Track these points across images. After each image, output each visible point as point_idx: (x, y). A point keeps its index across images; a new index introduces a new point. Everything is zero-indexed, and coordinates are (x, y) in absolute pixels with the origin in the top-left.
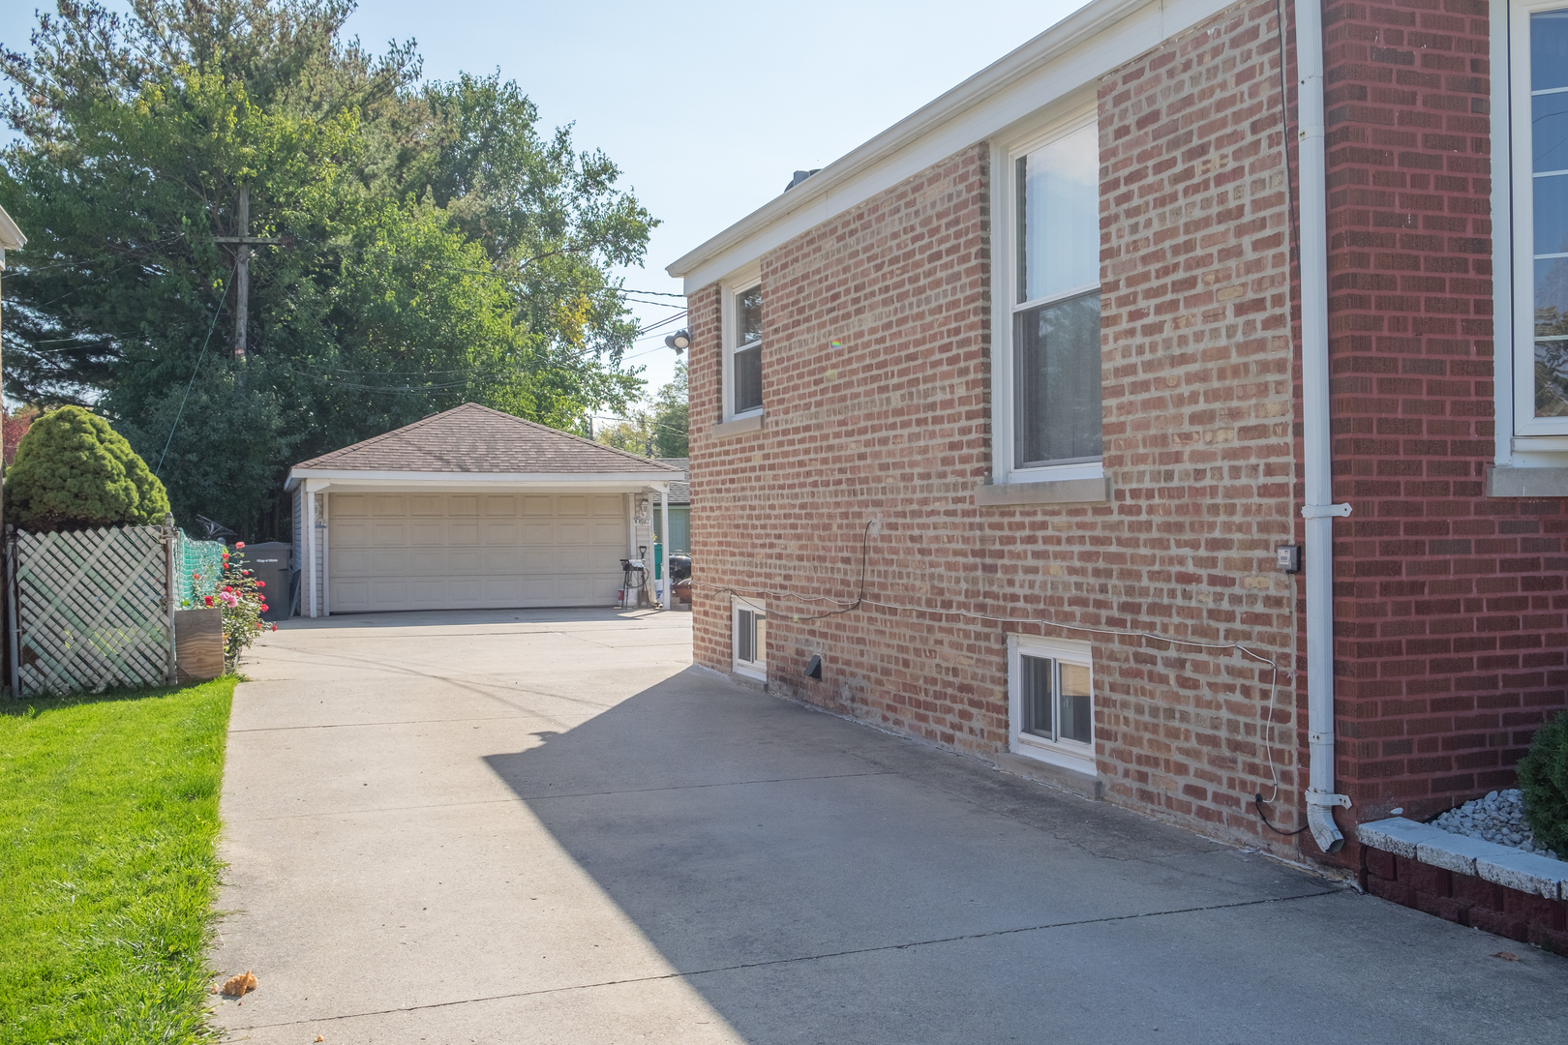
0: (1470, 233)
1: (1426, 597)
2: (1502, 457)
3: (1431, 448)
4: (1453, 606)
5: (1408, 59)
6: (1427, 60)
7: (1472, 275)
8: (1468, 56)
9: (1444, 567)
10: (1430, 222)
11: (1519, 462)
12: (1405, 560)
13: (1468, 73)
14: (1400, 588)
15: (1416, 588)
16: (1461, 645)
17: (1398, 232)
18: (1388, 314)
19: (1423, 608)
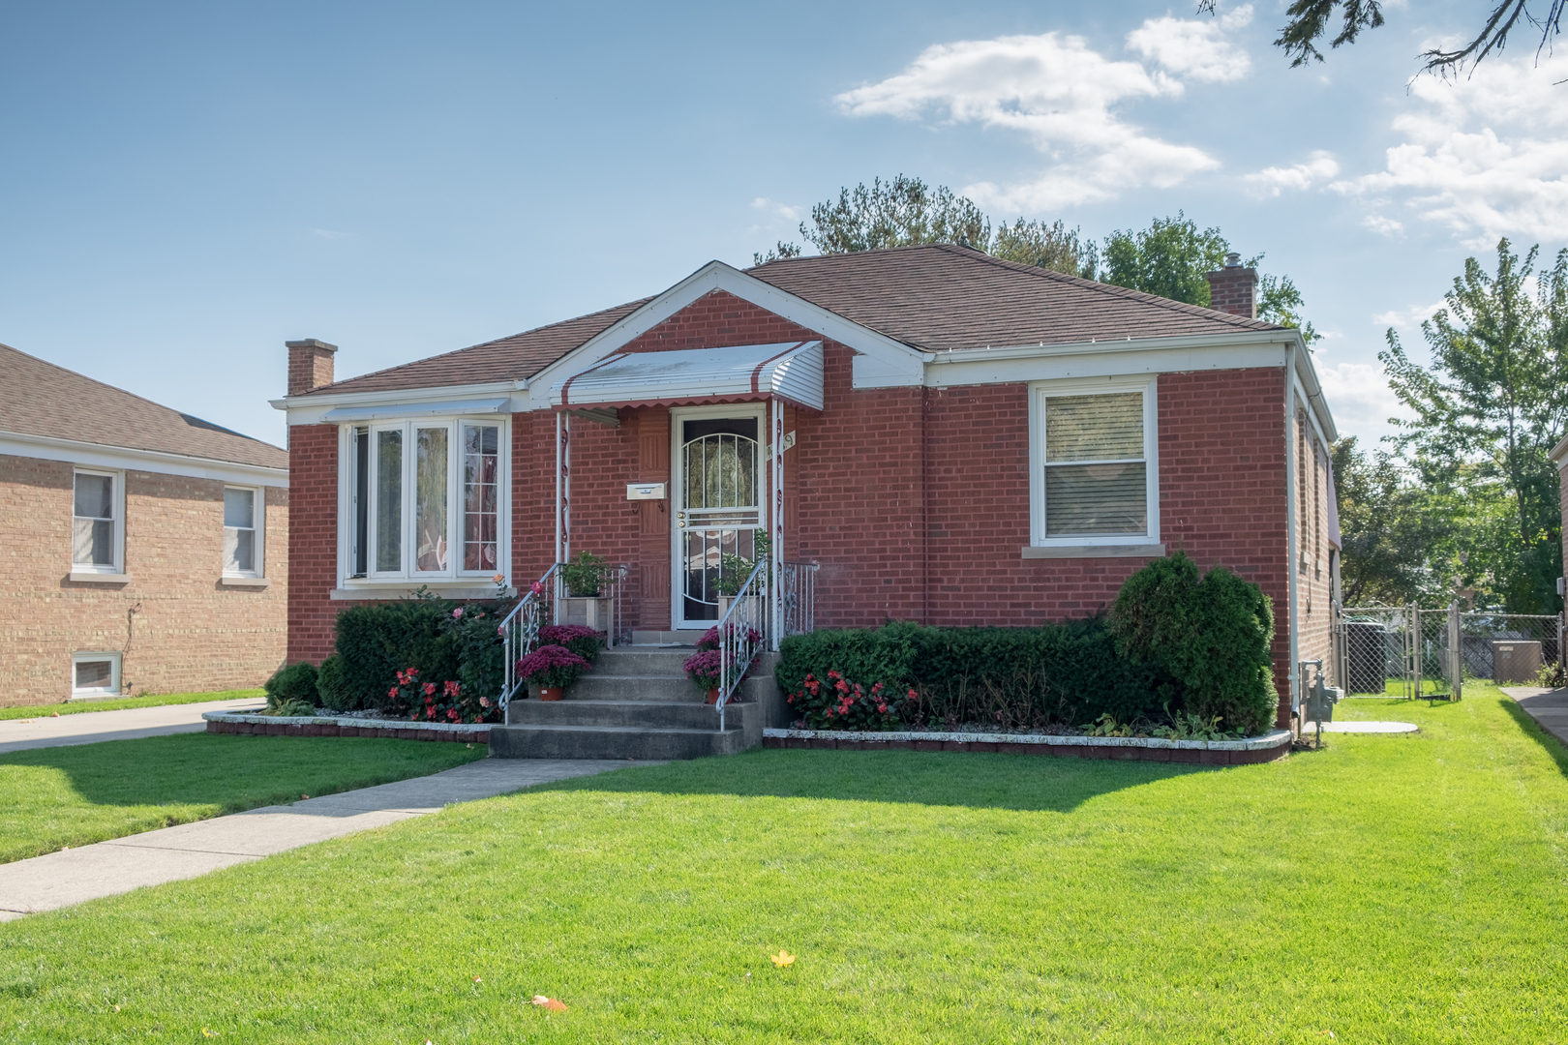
0: (329, 512)
1: (311, 632)
2: (340, 586)
3: (313, 584)
4: (321, 636)
5: (310, 457)
6: (315, 456)
7: (329, 525)
8: (329, 453)
9: (317, 623)
10: (315, 510)
11: (347, 588)
12: (304, 620)
13: (330, 458)
14: (303, 629)
15: (308, 630)
16: (322, 649)
17: (305, 514)
18: (300, 540)
19: (309, 636)
